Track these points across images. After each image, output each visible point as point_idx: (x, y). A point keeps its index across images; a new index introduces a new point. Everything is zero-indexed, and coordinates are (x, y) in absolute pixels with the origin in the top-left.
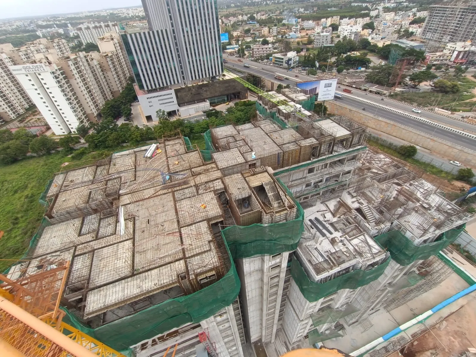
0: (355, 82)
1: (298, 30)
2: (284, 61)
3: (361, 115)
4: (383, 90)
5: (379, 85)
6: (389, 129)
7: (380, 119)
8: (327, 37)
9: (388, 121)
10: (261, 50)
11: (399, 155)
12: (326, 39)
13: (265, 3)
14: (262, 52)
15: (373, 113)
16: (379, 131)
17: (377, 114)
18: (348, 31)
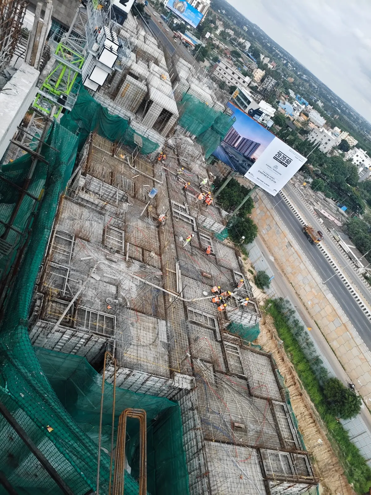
0: (326, 217)
1: (300, 110)
2: (249, 107)
3: (302, 266)
4: (359, 258)
5: (357, 248)
6: (332, 327)
7: (330, 296)
8: (329, 140)
9: (340, 312)
10: (231, 73)
11: (318, 398)
12: (326, 143)
13: (285, 62)
14: (229, 78)
15: (324, 278)
16: (312, 317)
17: (328, 284)
18: (358, 158)
